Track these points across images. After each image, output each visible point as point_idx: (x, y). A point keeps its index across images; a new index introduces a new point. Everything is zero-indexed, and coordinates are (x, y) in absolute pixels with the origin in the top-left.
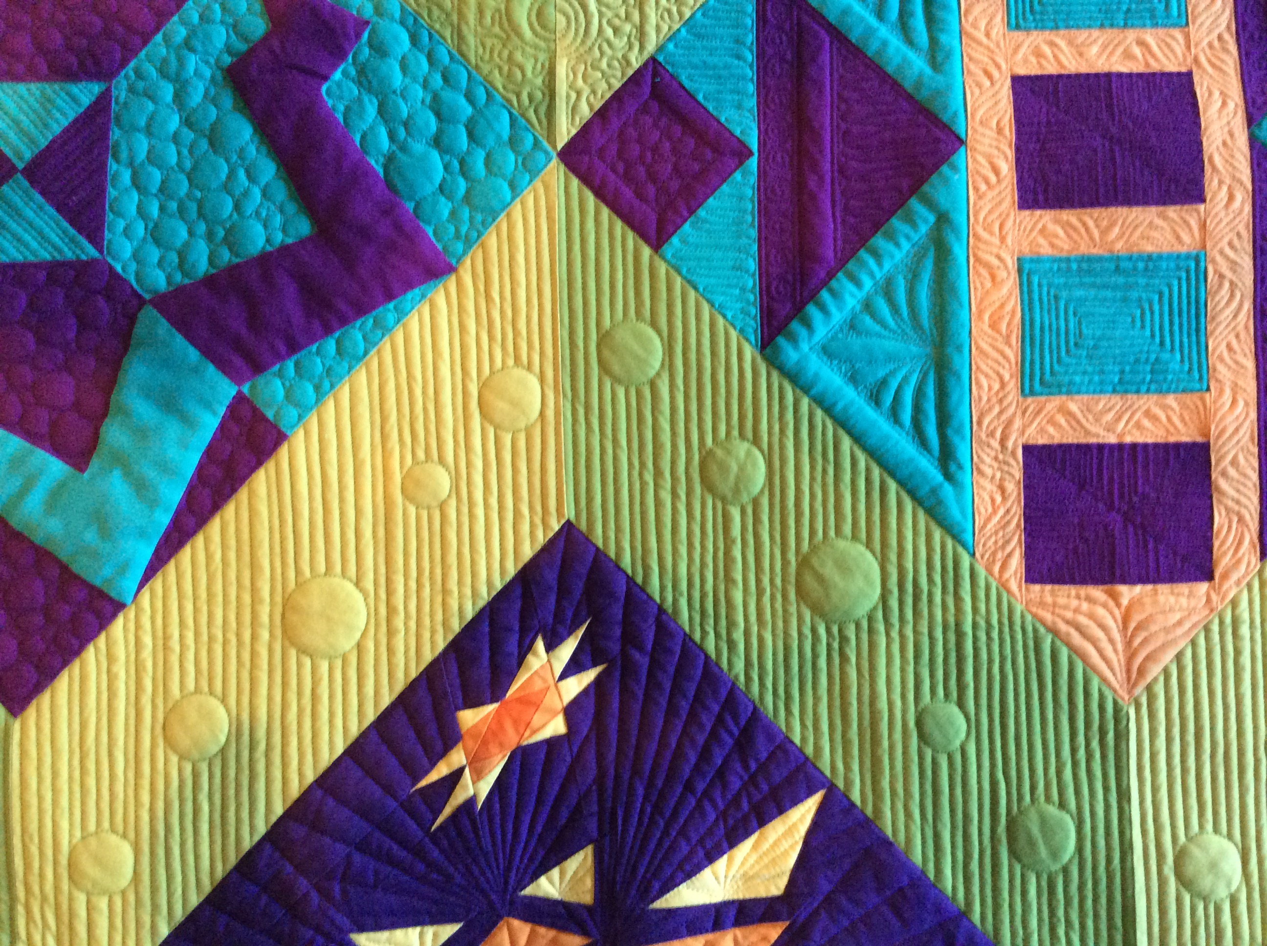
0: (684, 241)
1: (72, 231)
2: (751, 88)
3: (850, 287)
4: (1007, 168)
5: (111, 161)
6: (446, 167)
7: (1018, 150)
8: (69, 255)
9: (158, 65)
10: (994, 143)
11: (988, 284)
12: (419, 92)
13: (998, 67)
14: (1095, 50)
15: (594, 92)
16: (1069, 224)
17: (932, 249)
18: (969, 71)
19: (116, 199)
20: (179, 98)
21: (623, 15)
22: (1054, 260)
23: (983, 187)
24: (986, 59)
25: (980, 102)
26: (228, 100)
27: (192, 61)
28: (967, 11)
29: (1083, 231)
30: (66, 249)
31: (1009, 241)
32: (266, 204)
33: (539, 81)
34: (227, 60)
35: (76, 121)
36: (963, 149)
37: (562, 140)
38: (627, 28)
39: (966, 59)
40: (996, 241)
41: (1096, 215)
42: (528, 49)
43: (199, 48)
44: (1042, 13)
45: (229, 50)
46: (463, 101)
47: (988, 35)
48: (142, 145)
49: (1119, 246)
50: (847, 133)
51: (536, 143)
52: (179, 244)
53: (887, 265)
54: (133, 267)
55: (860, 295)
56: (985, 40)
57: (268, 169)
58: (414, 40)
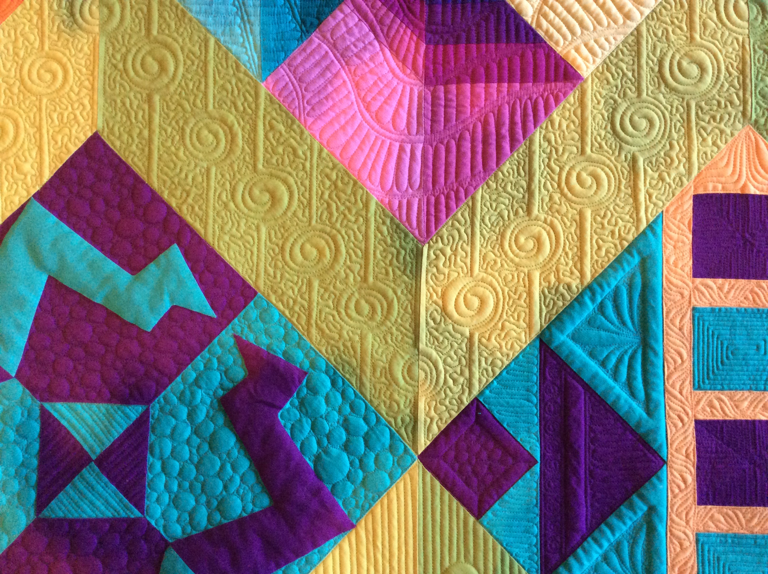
0: (495, 515)
1: (126, 501)
2: (536, 420)
3: (595, 547)
4: (691, 479)
5: (149, 456)
6: (352, 463)
7: (698, 468)
8: (123, 515)
9: (178, 395)
10: (684, 464)
11: (678, 549)
12: (335, 416)
13: (687, 414)
14: (746, 404)
15: (441, 419)
16: (727, 514)
17: (645, 526)
18: (669, 416)
19: (152, 480)
20: (191, 416)
21: (459, 372)
22: (718, 536)
23: (677, 491)
24: (680, 409)
25: (675, 437)
26: (221, 420)
27: (200, 394)
28: (668, 376)
29: (736, 519)
30: (122, 511)
31: (691, 523)
32: (243, 486)
33: (408, 411)
34: (221, 393)
35: (127, 430)
36: (665, 466)
37: (421, 449)
38: (462, 380)
39: (667, 408)
40: (684, 523)
41: (744, 511)
42: (402, 391)
43: (204, 386)
44: (714, 380)
45: (221, 386)
46: (362, 422)
47: (681, 393)
48: (168, 445)
49: (757, 530)
50: (594, 451)
51: (406, 450)
52: (189, 508)
53: (618, 535)
54: (162, 522)
55: (600, 552)
56: (679, 396)
57: (245, 464)
58: (334, 383)
